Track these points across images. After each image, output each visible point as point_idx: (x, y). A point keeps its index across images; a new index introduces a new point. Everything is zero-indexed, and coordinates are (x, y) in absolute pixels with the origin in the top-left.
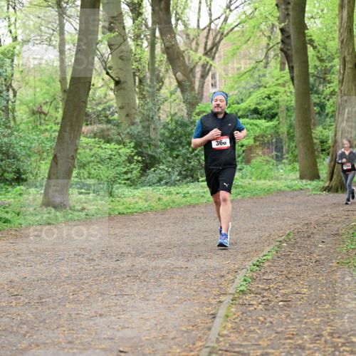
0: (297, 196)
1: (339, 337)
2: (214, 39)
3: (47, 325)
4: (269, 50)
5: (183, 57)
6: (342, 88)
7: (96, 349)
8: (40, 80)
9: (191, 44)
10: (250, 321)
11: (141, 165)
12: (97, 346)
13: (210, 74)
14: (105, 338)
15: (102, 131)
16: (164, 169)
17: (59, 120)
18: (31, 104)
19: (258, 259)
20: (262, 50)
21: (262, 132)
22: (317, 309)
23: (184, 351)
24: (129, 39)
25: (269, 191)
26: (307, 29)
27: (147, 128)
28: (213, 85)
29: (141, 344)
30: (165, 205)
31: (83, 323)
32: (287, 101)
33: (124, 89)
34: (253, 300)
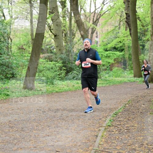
0: (133, 84)
1: (151, 145)
2: (97, 17)
3: (25, 140)
4: (120, 22)
5: (84, 25)
6: (152, 38)
7: (46, 150)
8: (22, 35)
9: (87, 19)
10: (112, 138)
11: (65, 71)
12: (47, 149)
13: (95, 32)
14: (50, 146)
15: (49, 56)
16: (75, 73)
17: (31, 52)
18: (18, 45)
19: (116, 111)
20: (118, 22)
21: (117, 57)
22: (141, 133)
23: (84, 151)
24: (60, 17)
25: (120, 83)
26: (137, 13)
27: (68, 55)
28: (97, 37)
29: (65, 148)
30: (76, 88)
31: (41, 139)
32: (128, 44)
33: (58, 38)
34: (113, 129)
